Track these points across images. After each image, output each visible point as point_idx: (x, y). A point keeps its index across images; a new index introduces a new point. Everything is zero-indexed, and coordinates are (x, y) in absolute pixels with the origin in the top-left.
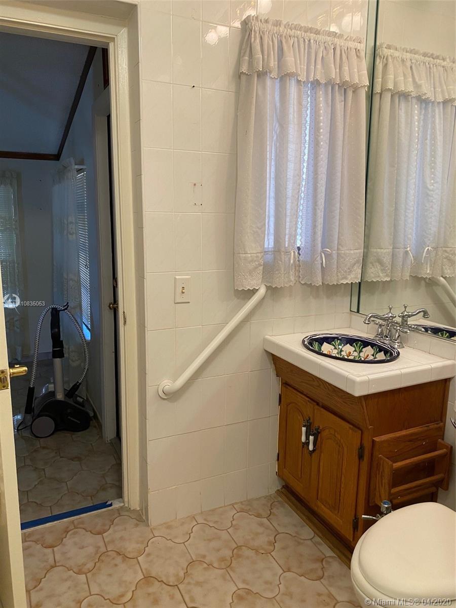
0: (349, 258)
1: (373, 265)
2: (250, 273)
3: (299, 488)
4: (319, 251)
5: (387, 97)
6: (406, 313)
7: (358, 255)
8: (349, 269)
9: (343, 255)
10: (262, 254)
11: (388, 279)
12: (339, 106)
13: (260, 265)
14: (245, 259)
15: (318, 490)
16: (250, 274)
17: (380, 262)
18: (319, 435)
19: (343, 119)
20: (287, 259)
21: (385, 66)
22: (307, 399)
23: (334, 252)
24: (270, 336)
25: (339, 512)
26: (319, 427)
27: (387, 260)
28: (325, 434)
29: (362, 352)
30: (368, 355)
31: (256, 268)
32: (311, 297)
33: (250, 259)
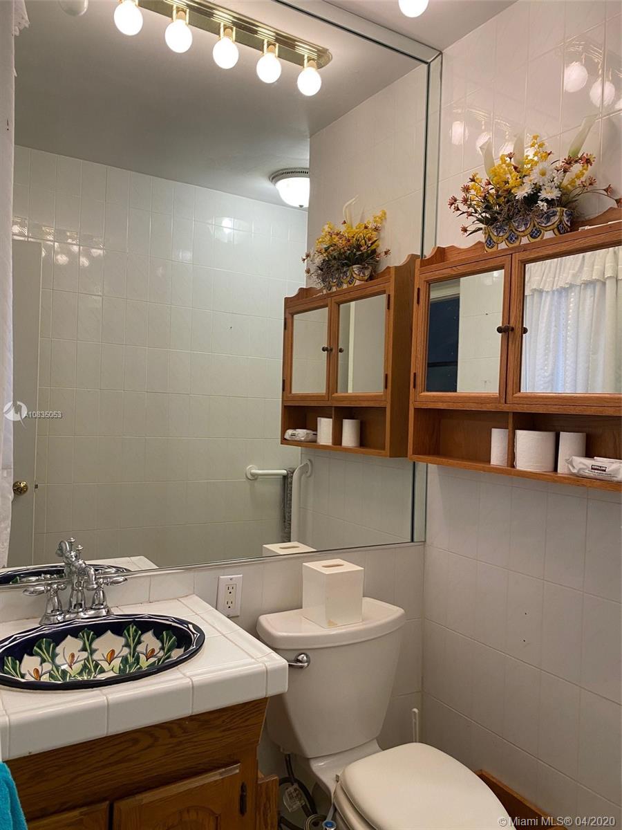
29: (57, 655)
30: (73, 656)
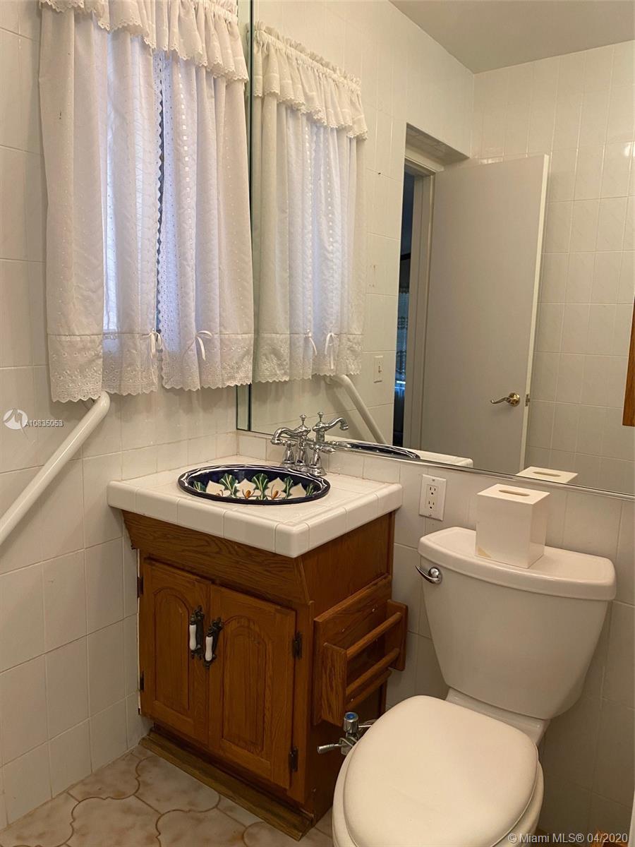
0: (236, 346)
1: (267, 359)
2: (82, 369)
3: (185, 725)
4: (194, 334)
5: (272, 105)
6: (322, 425)
7: (248, 342)
8: (237, 363)
9: (227, 343)
10: (101, 337)
11: (287, 379)
12: (209, 104)
13: (98, 356)
14: (72, 344)
15: (223, 722)
16: (81, 372)
17: (276, 353)
18: (221, 632)
19: (215, 127)
20: (144, 345)
21: (267, 58)
22: (195, 577)
23: (216, 336)
24: (119, 481)
25: (263, 749)
26: (220, 619)
27: (285, 350)
28: (230, 628)
29: (268, 488)
30: (277, 492)
31: (91, 361)
32: (181, 411)
33: (80, 345)
